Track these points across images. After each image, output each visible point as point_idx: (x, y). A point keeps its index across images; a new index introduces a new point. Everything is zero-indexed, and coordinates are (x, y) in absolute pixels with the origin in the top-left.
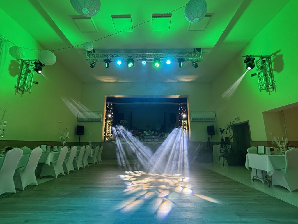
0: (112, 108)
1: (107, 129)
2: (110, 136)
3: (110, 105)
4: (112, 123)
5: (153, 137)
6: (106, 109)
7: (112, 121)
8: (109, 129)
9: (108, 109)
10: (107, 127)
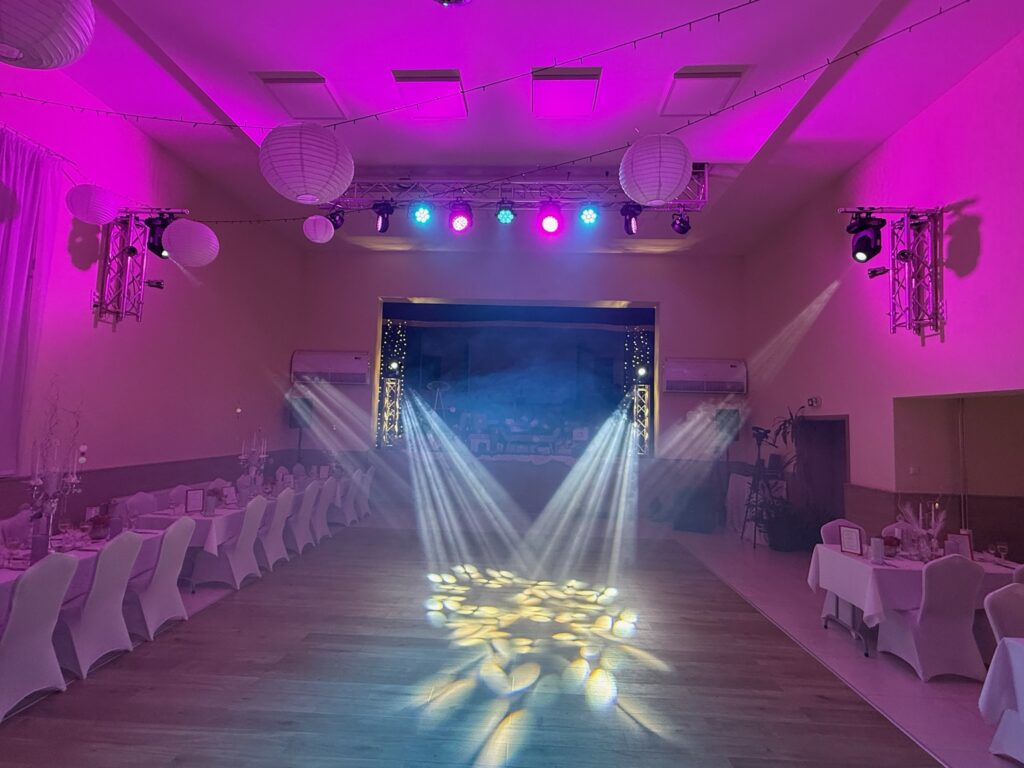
0: (402, 338)
1: (386, 410)
2: (397, 430)
3: (395, 327)
4: (401, 387)
5: (536, 439)
6: (383, 341)
7: (401, 383)
8: (392, 408)
9: (389, 342)
10: (387, 401)
